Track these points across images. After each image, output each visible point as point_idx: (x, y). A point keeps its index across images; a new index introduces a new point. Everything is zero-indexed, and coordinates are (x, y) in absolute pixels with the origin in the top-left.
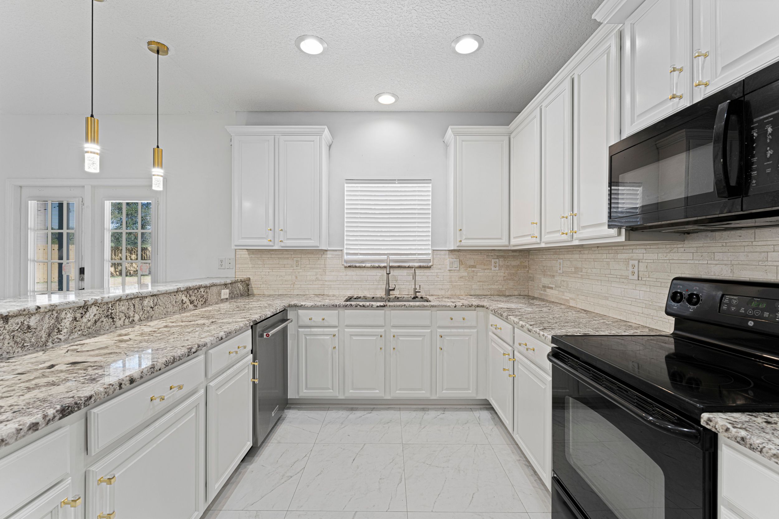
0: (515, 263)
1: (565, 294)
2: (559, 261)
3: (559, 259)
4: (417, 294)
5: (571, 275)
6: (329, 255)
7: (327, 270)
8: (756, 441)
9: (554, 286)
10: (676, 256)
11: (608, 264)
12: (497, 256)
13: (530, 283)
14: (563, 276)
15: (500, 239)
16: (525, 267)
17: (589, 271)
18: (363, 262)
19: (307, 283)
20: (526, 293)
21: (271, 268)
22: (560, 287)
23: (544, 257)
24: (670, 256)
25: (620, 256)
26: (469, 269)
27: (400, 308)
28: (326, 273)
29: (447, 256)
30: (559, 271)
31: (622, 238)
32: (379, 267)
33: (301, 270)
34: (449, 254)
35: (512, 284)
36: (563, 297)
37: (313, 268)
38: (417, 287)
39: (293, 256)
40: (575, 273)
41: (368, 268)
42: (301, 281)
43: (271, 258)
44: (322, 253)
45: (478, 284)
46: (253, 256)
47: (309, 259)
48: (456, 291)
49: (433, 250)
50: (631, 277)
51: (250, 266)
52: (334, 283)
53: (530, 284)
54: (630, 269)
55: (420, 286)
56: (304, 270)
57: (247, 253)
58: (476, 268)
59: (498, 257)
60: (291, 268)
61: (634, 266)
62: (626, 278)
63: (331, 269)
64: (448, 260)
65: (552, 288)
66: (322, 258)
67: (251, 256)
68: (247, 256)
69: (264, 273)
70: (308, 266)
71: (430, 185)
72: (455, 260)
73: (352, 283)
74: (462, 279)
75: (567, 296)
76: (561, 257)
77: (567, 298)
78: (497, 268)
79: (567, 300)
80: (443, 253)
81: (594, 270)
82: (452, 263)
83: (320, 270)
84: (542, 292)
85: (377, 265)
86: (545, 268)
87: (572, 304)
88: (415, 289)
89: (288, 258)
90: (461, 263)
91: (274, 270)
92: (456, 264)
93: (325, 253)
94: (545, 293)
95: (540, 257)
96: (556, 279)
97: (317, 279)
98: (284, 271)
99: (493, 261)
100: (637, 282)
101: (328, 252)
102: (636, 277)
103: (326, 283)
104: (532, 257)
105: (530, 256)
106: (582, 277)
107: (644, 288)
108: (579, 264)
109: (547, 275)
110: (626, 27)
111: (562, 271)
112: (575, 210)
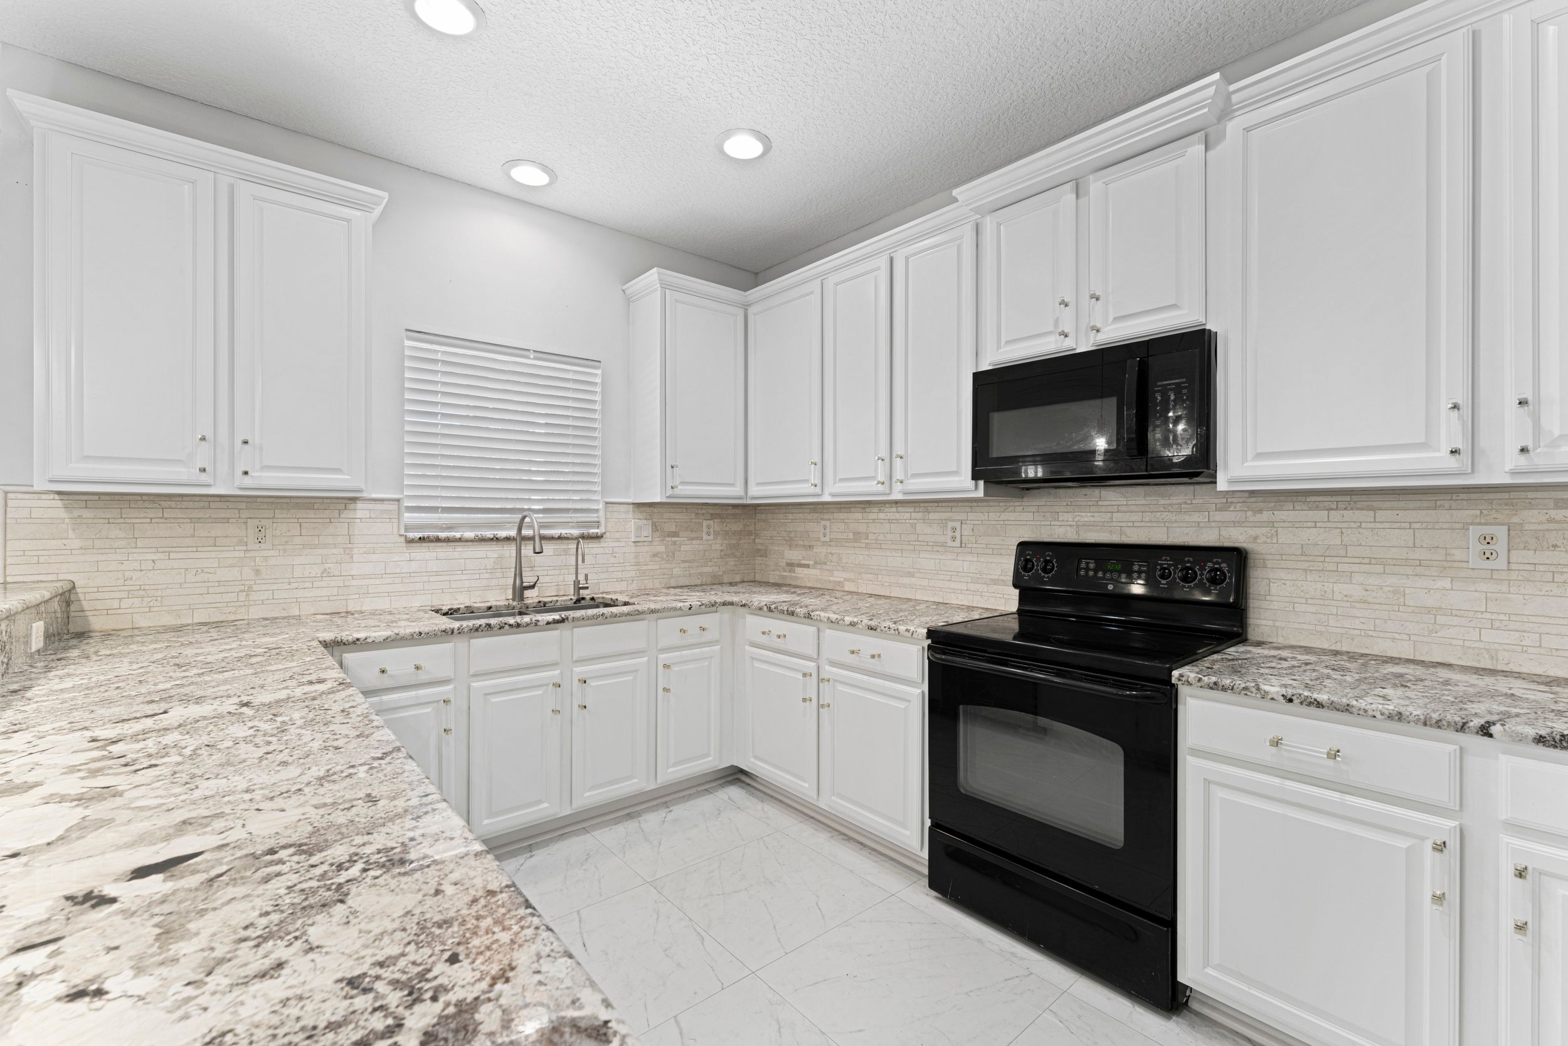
0: (737, 526)
1: (836, 573)
2: (823, 523)
3: (822, 519)
4: (582, 591)
5: (847, 544)
6: (361, 511)
7: (355, 551)
9: (812, 563)
10: (1012, 516)
11: (914, 526)
12: (712, 514)
13: (759, 560)
14: (830, 545)
15: (732, 485)
16: (750, 533)
17: (881, 537)
18: (450, 528)
19: (295, 585)
20: (751, 578)
21: (160, 550)
22: (825, 564)
23: (790, 516)
24: (1004, 516)
25: (933, 516)
26: (668, 539)
27: (593, 621)
28: (352, 557)
29: (631, 516)
30: (823, 539)
31: (980, 493)
32: (496, 539)
33: (272, 553)
34: (634, 511)
35: (732, 563)
36: (831, 578)
37: (316, 546)
38: (581, 578)
39: (245, 514)
40: (855, 540)
41: (467, 541)
42: (273, 581)
43: (164, 521)
44: (343, 506)
45: (683, 565)
46: (86, 513)
47: (300, 521)
48: (646, 582)
49: (607, 503)
50: (950, 543)
51: (77, 544)
52: (378, 582)
53: (757, 562)
54: (950, 533)
55: (586, 576)
56: (285, 551)
57: (59, 504)
58: (678, 537)
59: (713, 517)
60: (237, 548)
61: (954, 529)
62: (944, 545)
63: (368, 546)
64: (632, 525)
65: (807, 566)
66: (341, 520)
67: (77, 513)
68: (62, 513)
69: (136, 565)
70: (297, 540)
71: (599, 372)
72: (645, 522)
73: (425, 579)
74: (657, 559)
75: (839, 576)
76: (826, 516)
77: (838, 579)
78: (711, 537)
79: (839, 582)
80: (623, 508)
81: (889, 536)
82: (639, 529)
83: (335, 551)
84: (784, 574)
85: (489, 534)
86: (792, 535)
87: (849, 587)
88: (577, 582)
89: (227, 520)
90: (655, 528)
91: (172, 556)
92: (647, 531)
93: (352, 506)
94: (793, 574)
95: (781, 516)
96: (815, 550)
97: (327, 573)
98: (213, 555)
99: (705, 523)
100: (960, 550)
101: (359, 505)
102: (957, 543)
103: (354, 583)
104: (763, 516)
105: (759, 516)
106: (867, 546)
107: (969, 558)
108: (862, 528)
109: (796, 545)
110: (989, 223)
111: (827, 539)
112: (899, 449)
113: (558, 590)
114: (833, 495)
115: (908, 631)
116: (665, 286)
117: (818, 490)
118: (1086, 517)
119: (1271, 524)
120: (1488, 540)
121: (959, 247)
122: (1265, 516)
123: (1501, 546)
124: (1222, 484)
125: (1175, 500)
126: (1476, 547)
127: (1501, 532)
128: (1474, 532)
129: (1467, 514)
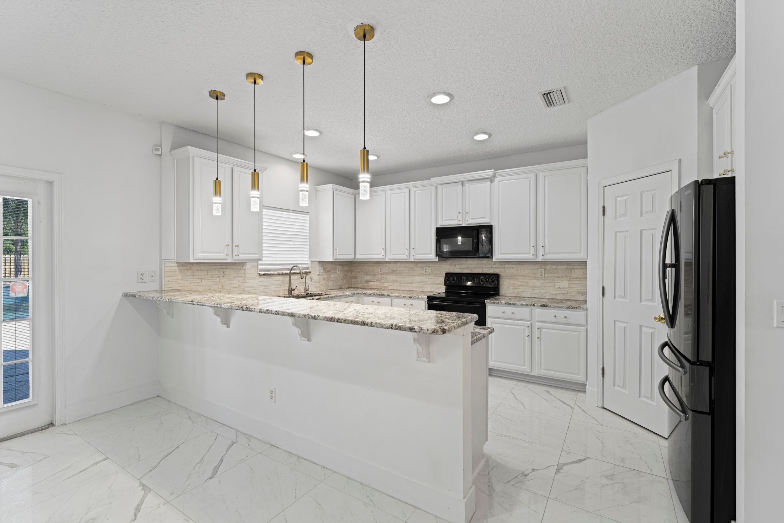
0: (346, 268)
1: (385, 283)
2: (380, 267)
3: (380, 266)
4: (307, 291)
5: (389, 274)
6: (248, 266)
7: (246, 278)
8: (495, 301)
9: (375, 280)
10: (443, 266)
11: (413, 268)
12: (340, 264)
13: (353, 280)
14: (383, 274)
15: (351, 255)
16: (350, 271)
17: (402, 272)
18: (269, 270)
19: (232, 290)
20: (350, 286)
21: (200, 279)
22: (381, 280)
23: (367, 265)
24: (441, 265)
25: (419, 265)
26: (327, 273)
27: (326, 299)
28: (245, 281)
29: (317, 265)
30: (380, 272)
31: (437, 260)
32: (283, 274)
33: (226, 280)
34: (318, 264)
35: (345, 281)
36: (383, 285)
37: (236, 277)
38: (307, 287)
39: (220, 267)
40: (392, 273)
41: (276, 275)
42: (226, 289)
43: (200, 270)
44: (243, 264)
45: (332, 282)
46: (182, 268)
47: (233, 269)
48: (322, 288)
49: (311, 261)
50: (425, 273)
51: (180, 278)
52: (252, 289)
53: (352, 281)
54: (424, 270)
55: (308, 286)
56: (229, 279)
57: (176, 265)
58: (330, 272)
59: (340, 265)
60: (218, 278)
61: (426, 269)
62: (422, 274)
63: (249, 277)
64: (318, 269)
65: (374, 282)
66: (243, 269)
67: (181, 268)
68: (177, 268)
69: (194, 284)
70: (232, 275)
71: (308, 216)
72: (321, 267)
73: (264, 288)
74: (325, 280)
75: (386, 284)
77: (386, 285)
78: (340, 272)
79: (387, 286)
80: (315, 263)
81: (405, 271)
82: (320, 270)
83: (241, 279)
84: (364, 284)
85: (281, 272)
86: (368, 271)
87: (390, 288)
88: (305, 288)
89: (215, 269)
90: (324, 270)
91: (203, 281)
92: (322, 271)
93: (245, 264)
94: (368, 284)
95: (363, 264)
96: (377, 276)
97: (239, 286)
98: (211, 281)
99: (338, 267)
100: (428, 275)
101: (247, 264)
102: (427, 273)
103: (246, 289)
104: (355, 265)
105: (353, 264)
106: (397, 275)
107: (430, 277)
108: (395, 269)
109: (369, 275)
110: (440, 188)
111: (382, 272)
112: (412, 246)
113: (298, 291)
114: (389, 259)
115: (421, 297)
116: (334, 189)
117: (384, 257)
118: (463, 266)
119: (504, 268)
120: (541, 271)
121: (431, 192)
122: (503, 266)
123: (543, 273)
124: (494, 260)
125: (484, 262)
126: (540, 273)
127: (543, 270)
128: (540, 270)
129: (538, 266)
